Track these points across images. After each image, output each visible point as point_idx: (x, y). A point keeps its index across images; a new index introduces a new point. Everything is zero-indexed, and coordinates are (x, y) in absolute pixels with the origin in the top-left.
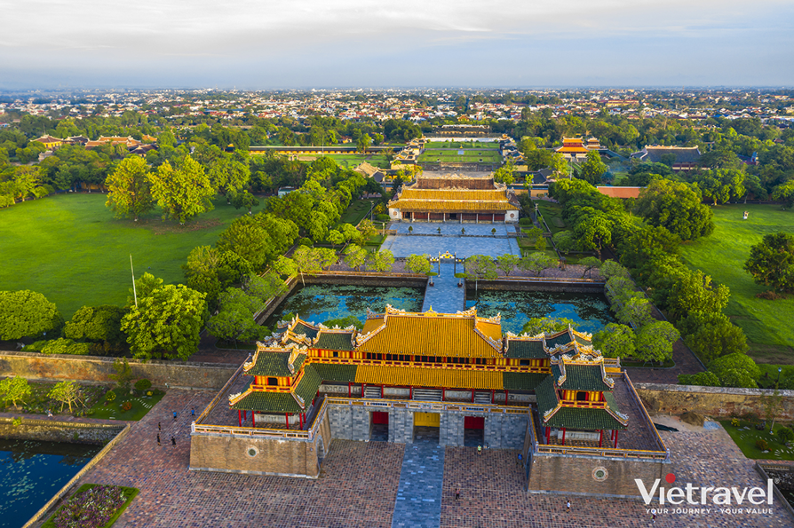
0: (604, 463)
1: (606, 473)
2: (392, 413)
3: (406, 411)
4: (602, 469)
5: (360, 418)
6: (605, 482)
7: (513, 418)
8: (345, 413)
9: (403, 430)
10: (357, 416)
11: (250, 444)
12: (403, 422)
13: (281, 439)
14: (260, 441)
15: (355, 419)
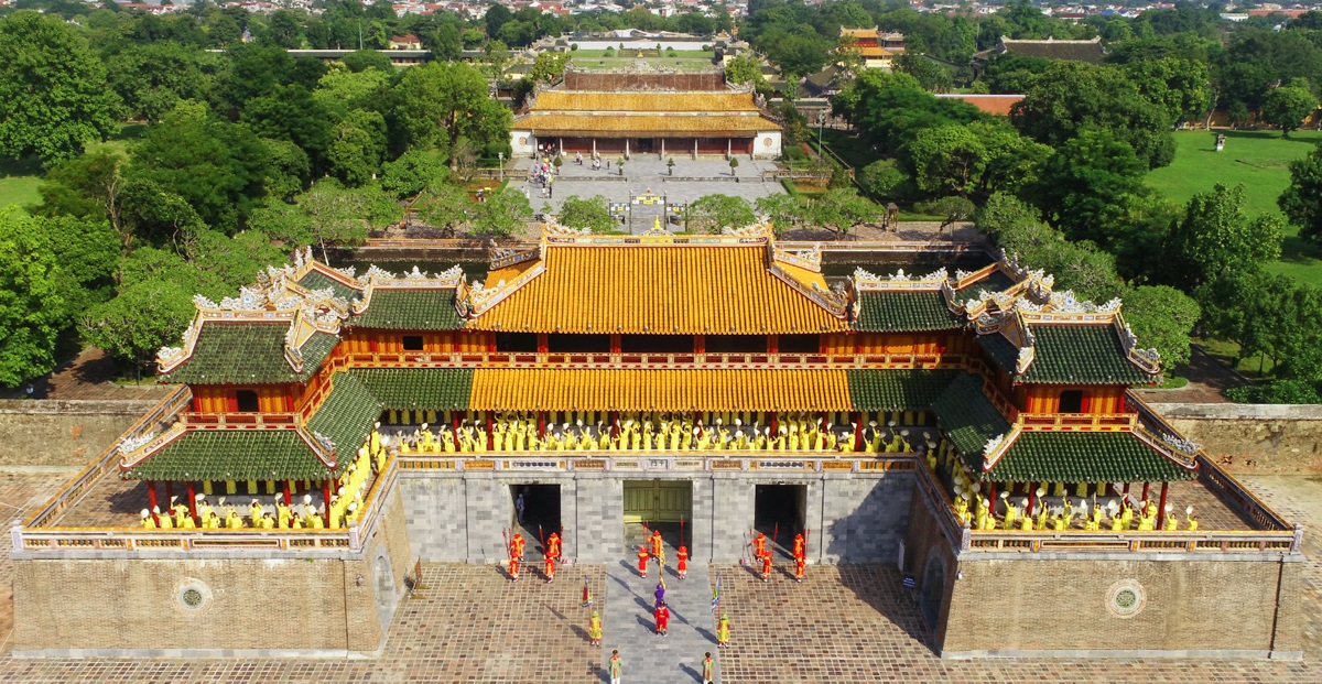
0: (1139, 572)
1: (1140, 596)
2: (571, 487)
3: (604, 479)
4: (1131, 585)
5: (487, 503)
6: (1137, 619)
7: (877, 484)
8: (445, 491)
9: (599, 528)
10: (480, 499)
11: (187, 573)
12: (600, 509)
13: (274, 556)
14: (214, 563)
15: (473, 508)
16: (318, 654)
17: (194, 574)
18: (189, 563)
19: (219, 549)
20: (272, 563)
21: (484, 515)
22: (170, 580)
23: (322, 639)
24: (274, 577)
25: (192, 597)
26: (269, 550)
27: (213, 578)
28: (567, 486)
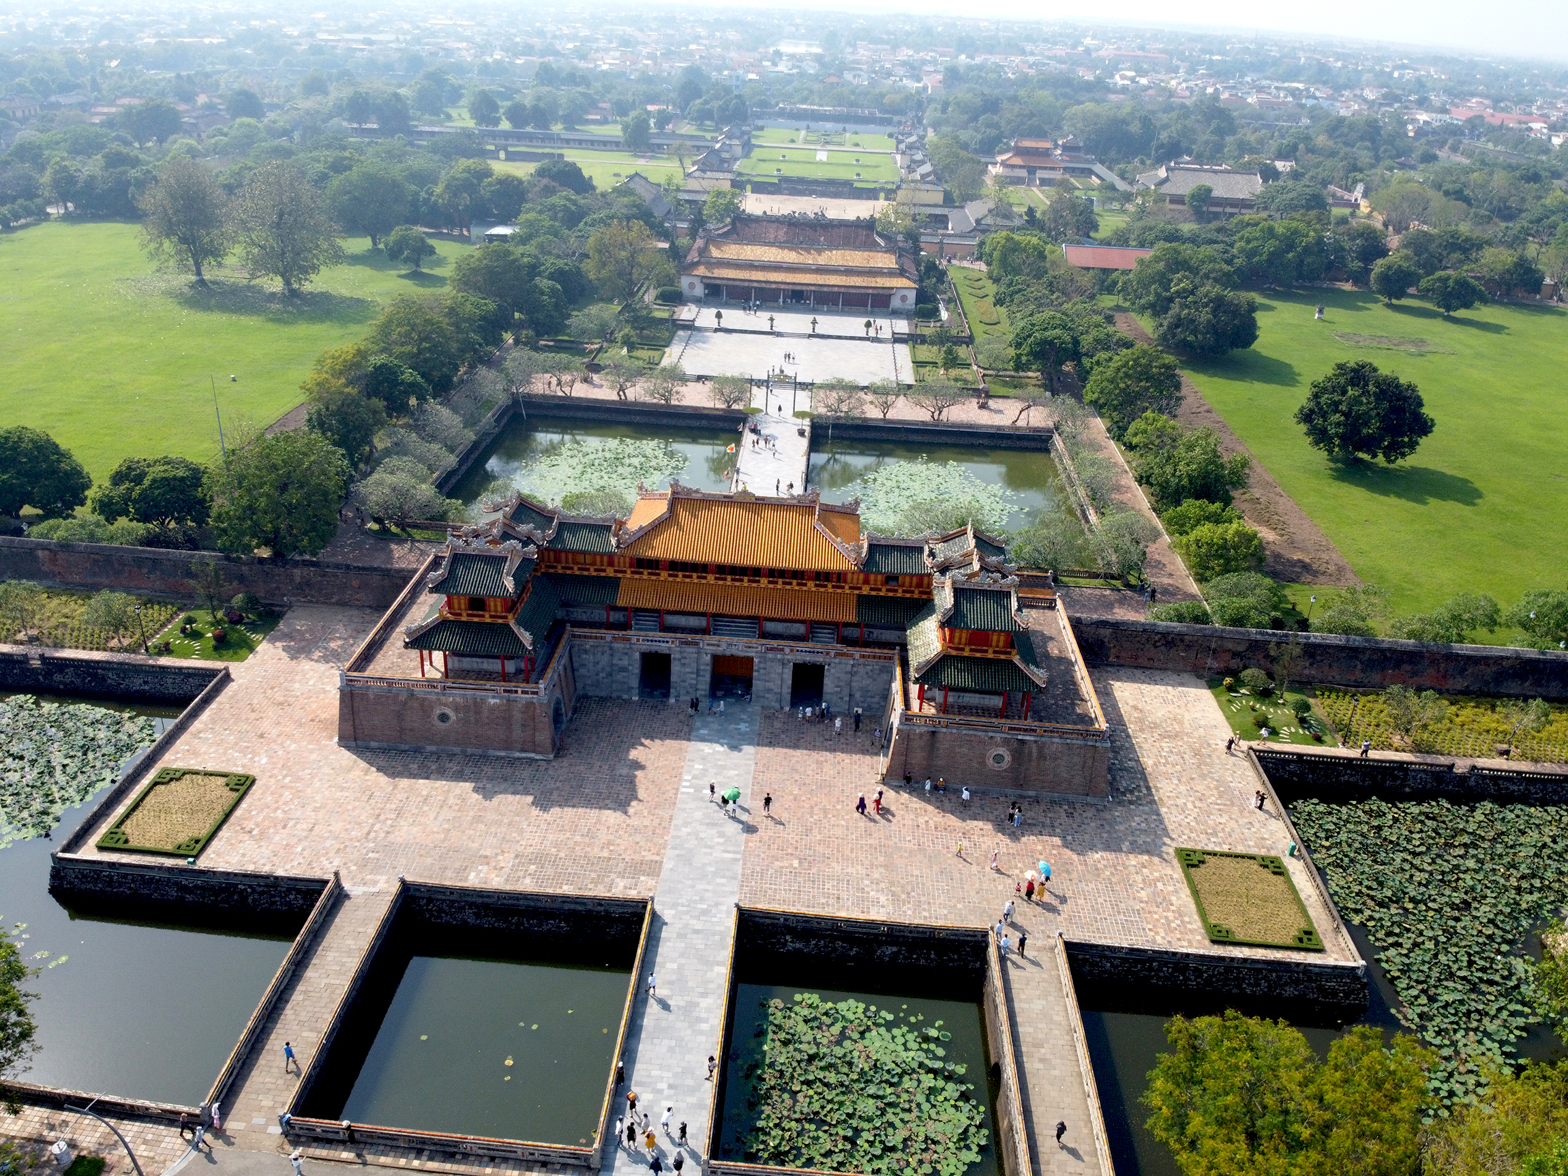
0: (1006, 742)
1: (1008, 758)
2: (677, 656)
3: (698, 653)
4: (1002, 751)
5: (625, 662)
6: (1005, 771)
7: (869, 668)
8: (599, 653)
9: (695, 681)
10: (620, 659)
11: (441, 704)
12: (696, 670)
13: (494, 697)
14: (458, 699)
15: (617, 665)
16: (517, 754)
17: (446, 705)
18: (442, 698)
19: (462, 692)
20: (492, 701)
21: (624, 669)
22: (432, 708)
23: (520, 746)
24: (492, 709)
25: (444, 718)
26: (490, 694)
27: (456, 709)
28: (675, 655)
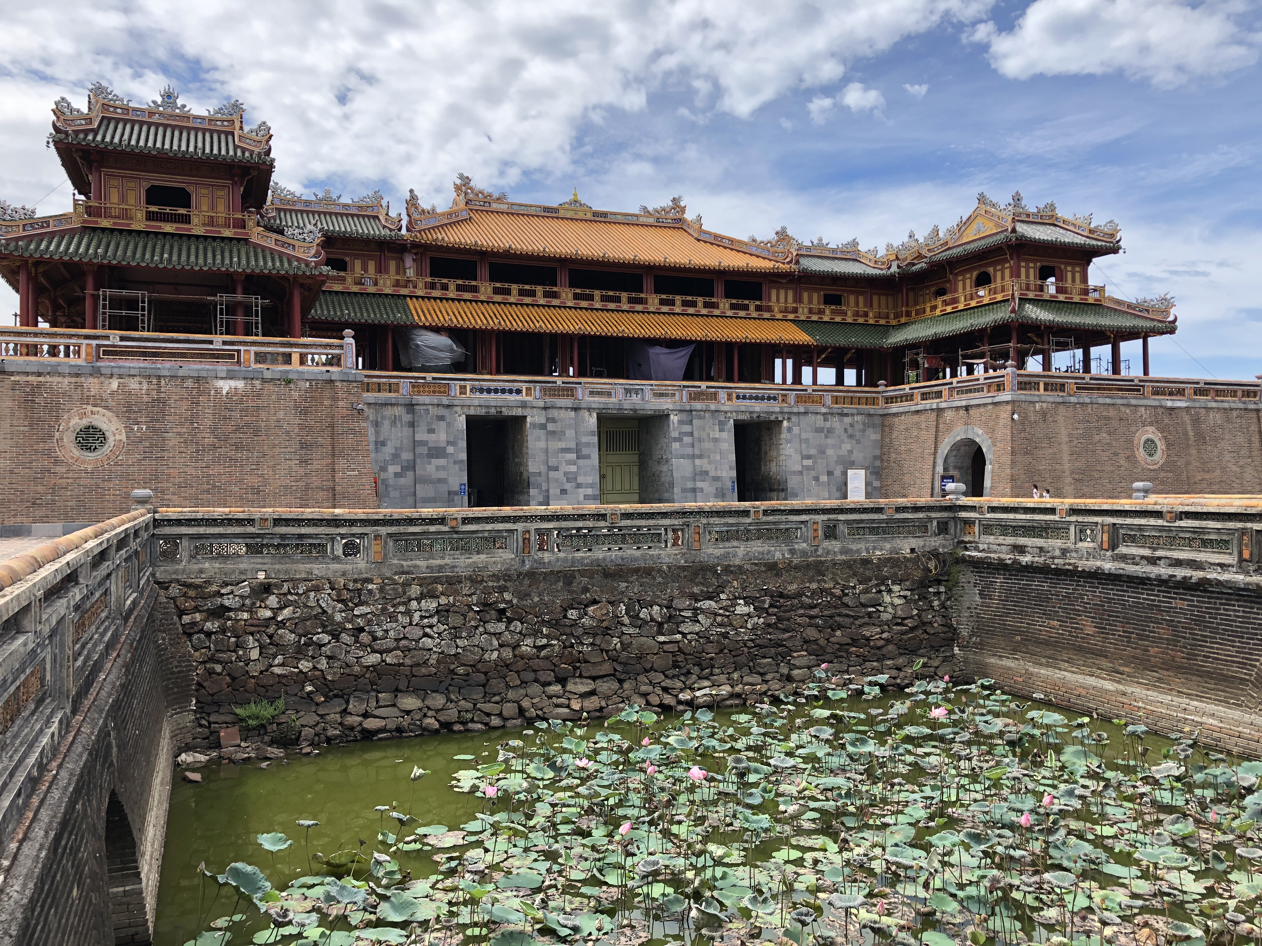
1: (1161, 445)
2: (537, 419)
3: (575, 412)
4: (1151, 431)
5: (437, 437)
6: (1161, 469)
7: (848, 421)
8: (386, 423)
9: (573, 468)
10: (431, 431)
11: (86, 400)
12: (573, 445)
13: (231, 376)
14: (133, 384)
15: (423, 443)
17: (98, 401)
20: (226, 386)
21: (437, 452)
22: (56, 408)
24: (226, 407)
25: (90, 438)
26: (222, 366)
27: (128, 407)
28: (533, 418)
